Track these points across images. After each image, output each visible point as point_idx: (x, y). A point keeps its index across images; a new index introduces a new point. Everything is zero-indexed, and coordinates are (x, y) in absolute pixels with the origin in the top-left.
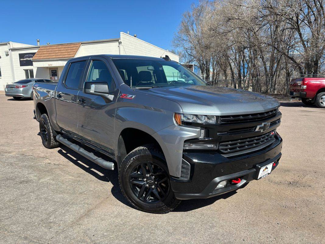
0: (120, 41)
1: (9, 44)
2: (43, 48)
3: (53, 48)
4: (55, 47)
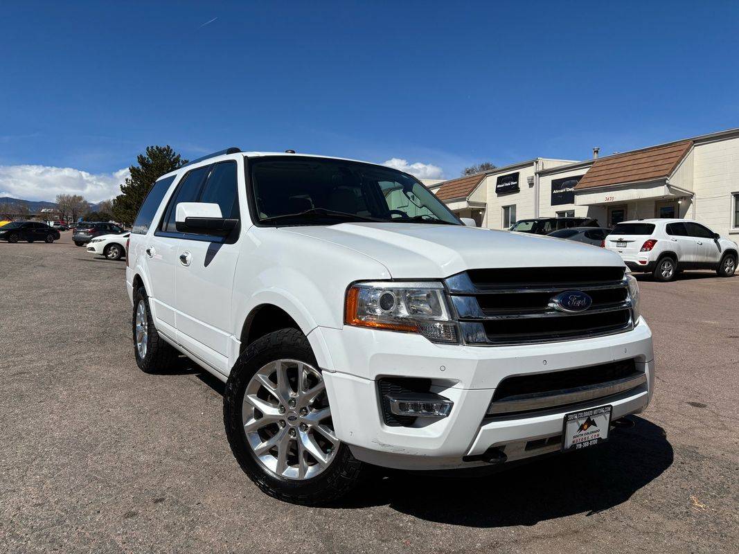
1: (537, 162)
2: (601, 164)
4: (626, 159)
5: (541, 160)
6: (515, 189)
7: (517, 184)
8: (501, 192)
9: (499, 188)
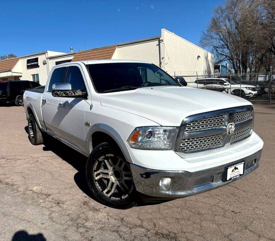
0: (161, 39)
1: (47, 53)
2: (79, 54)
3: (88, 53)
4: (90, 52)
5: (48, 52)
6: (37, 66)
7: (38, 64)
8: (29, 67)
9: (28, 65)
